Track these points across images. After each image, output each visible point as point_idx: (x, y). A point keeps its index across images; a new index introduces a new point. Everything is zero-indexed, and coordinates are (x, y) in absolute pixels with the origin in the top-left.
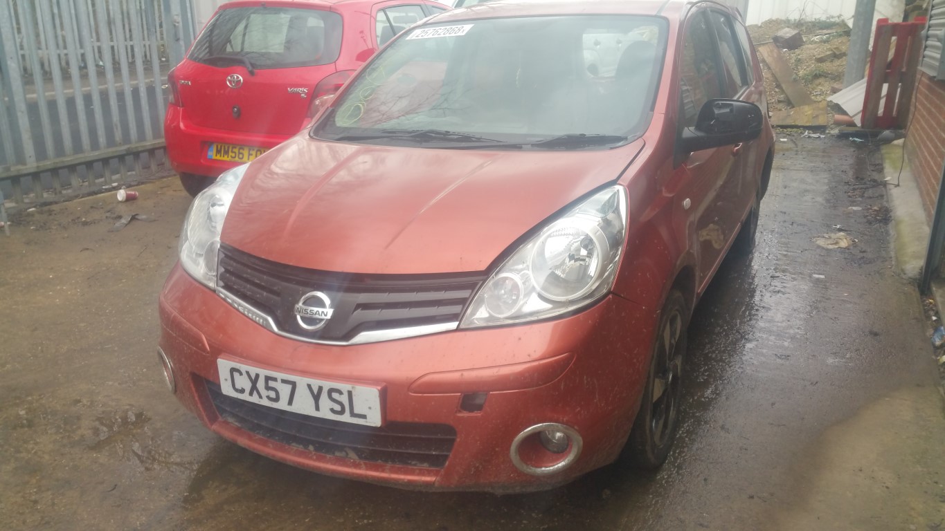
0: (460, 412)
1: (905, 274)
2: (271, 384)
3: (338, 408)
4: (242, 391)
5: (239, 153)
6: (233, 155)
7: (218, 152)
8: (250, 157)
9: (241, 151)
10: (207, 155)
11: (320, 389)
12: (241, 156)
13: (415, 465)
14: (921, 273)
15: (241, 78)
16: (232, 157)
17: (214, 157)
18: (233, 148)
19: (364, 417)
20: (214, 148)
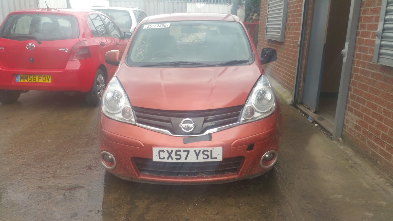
0: (246, 151)
1: (287, 103)
2: (178, 153)
3: (206, 157)
4: (164, 158)
5: (33, 78)
6: (30, 79)
7: (22, 78)
8: (40, 79)
9: (34, 77)
10: (15, 80)
11: (200, 151)
12: (34, 79)
13: (227, 173)
14: (292, 102)
15: (34, 45)
16: (29, 80)
17: (20, 81)
18: (30, 76)
19: (216, 158)
20: (19, 77)
